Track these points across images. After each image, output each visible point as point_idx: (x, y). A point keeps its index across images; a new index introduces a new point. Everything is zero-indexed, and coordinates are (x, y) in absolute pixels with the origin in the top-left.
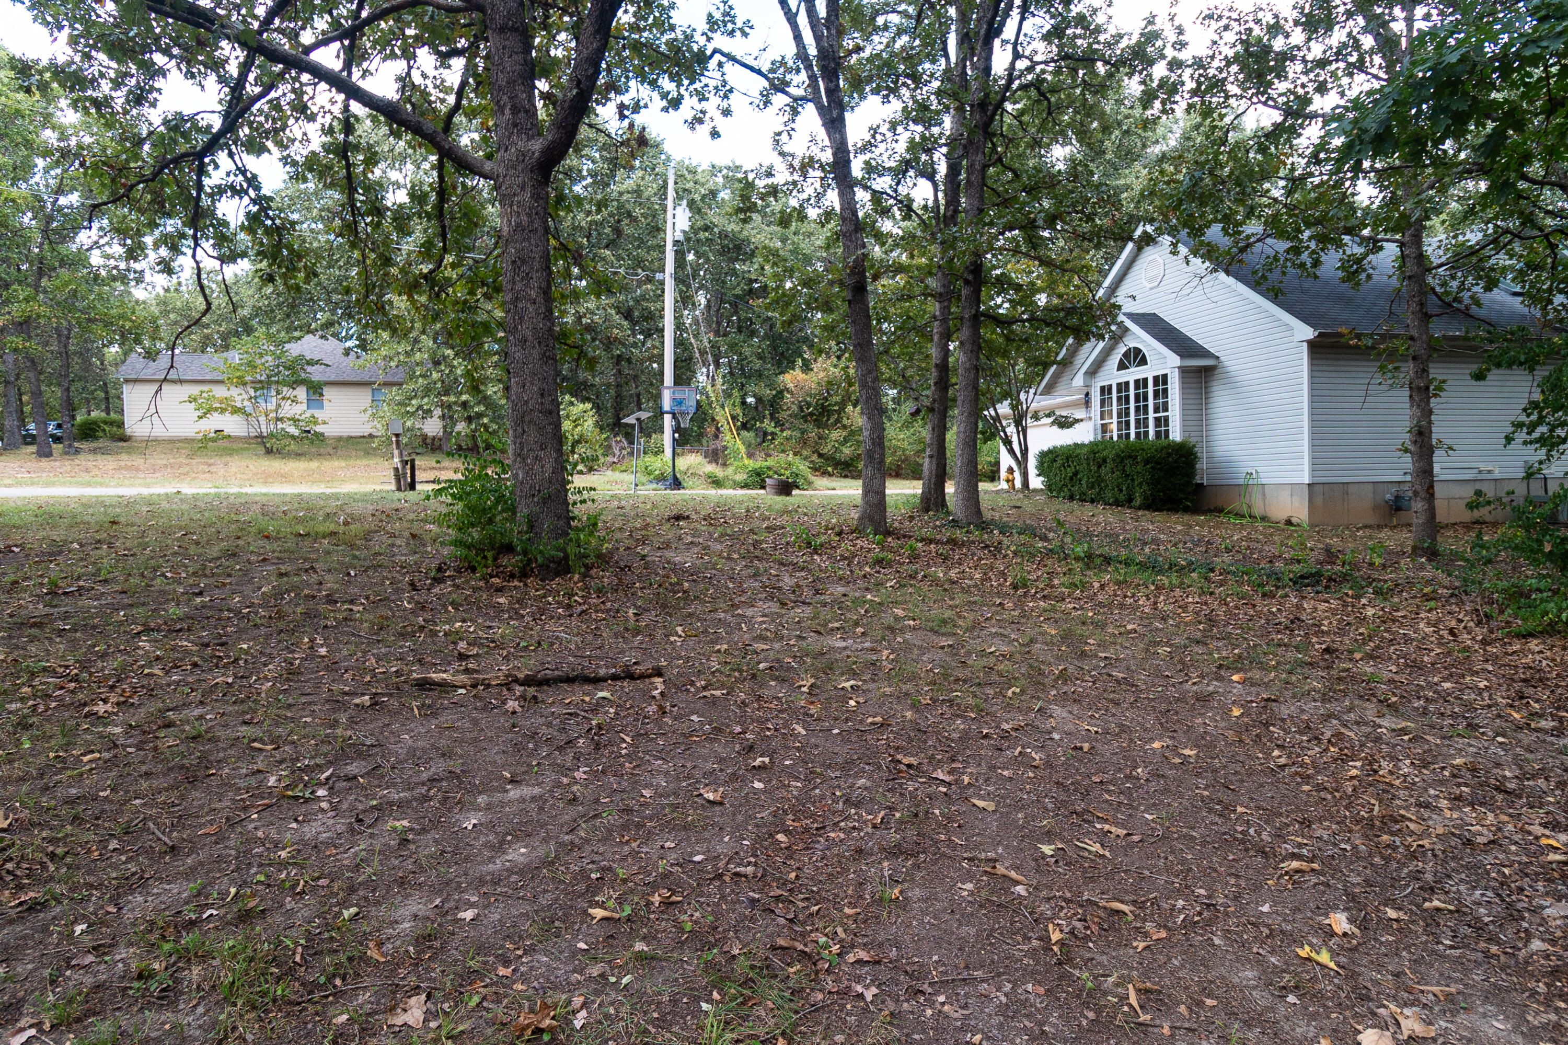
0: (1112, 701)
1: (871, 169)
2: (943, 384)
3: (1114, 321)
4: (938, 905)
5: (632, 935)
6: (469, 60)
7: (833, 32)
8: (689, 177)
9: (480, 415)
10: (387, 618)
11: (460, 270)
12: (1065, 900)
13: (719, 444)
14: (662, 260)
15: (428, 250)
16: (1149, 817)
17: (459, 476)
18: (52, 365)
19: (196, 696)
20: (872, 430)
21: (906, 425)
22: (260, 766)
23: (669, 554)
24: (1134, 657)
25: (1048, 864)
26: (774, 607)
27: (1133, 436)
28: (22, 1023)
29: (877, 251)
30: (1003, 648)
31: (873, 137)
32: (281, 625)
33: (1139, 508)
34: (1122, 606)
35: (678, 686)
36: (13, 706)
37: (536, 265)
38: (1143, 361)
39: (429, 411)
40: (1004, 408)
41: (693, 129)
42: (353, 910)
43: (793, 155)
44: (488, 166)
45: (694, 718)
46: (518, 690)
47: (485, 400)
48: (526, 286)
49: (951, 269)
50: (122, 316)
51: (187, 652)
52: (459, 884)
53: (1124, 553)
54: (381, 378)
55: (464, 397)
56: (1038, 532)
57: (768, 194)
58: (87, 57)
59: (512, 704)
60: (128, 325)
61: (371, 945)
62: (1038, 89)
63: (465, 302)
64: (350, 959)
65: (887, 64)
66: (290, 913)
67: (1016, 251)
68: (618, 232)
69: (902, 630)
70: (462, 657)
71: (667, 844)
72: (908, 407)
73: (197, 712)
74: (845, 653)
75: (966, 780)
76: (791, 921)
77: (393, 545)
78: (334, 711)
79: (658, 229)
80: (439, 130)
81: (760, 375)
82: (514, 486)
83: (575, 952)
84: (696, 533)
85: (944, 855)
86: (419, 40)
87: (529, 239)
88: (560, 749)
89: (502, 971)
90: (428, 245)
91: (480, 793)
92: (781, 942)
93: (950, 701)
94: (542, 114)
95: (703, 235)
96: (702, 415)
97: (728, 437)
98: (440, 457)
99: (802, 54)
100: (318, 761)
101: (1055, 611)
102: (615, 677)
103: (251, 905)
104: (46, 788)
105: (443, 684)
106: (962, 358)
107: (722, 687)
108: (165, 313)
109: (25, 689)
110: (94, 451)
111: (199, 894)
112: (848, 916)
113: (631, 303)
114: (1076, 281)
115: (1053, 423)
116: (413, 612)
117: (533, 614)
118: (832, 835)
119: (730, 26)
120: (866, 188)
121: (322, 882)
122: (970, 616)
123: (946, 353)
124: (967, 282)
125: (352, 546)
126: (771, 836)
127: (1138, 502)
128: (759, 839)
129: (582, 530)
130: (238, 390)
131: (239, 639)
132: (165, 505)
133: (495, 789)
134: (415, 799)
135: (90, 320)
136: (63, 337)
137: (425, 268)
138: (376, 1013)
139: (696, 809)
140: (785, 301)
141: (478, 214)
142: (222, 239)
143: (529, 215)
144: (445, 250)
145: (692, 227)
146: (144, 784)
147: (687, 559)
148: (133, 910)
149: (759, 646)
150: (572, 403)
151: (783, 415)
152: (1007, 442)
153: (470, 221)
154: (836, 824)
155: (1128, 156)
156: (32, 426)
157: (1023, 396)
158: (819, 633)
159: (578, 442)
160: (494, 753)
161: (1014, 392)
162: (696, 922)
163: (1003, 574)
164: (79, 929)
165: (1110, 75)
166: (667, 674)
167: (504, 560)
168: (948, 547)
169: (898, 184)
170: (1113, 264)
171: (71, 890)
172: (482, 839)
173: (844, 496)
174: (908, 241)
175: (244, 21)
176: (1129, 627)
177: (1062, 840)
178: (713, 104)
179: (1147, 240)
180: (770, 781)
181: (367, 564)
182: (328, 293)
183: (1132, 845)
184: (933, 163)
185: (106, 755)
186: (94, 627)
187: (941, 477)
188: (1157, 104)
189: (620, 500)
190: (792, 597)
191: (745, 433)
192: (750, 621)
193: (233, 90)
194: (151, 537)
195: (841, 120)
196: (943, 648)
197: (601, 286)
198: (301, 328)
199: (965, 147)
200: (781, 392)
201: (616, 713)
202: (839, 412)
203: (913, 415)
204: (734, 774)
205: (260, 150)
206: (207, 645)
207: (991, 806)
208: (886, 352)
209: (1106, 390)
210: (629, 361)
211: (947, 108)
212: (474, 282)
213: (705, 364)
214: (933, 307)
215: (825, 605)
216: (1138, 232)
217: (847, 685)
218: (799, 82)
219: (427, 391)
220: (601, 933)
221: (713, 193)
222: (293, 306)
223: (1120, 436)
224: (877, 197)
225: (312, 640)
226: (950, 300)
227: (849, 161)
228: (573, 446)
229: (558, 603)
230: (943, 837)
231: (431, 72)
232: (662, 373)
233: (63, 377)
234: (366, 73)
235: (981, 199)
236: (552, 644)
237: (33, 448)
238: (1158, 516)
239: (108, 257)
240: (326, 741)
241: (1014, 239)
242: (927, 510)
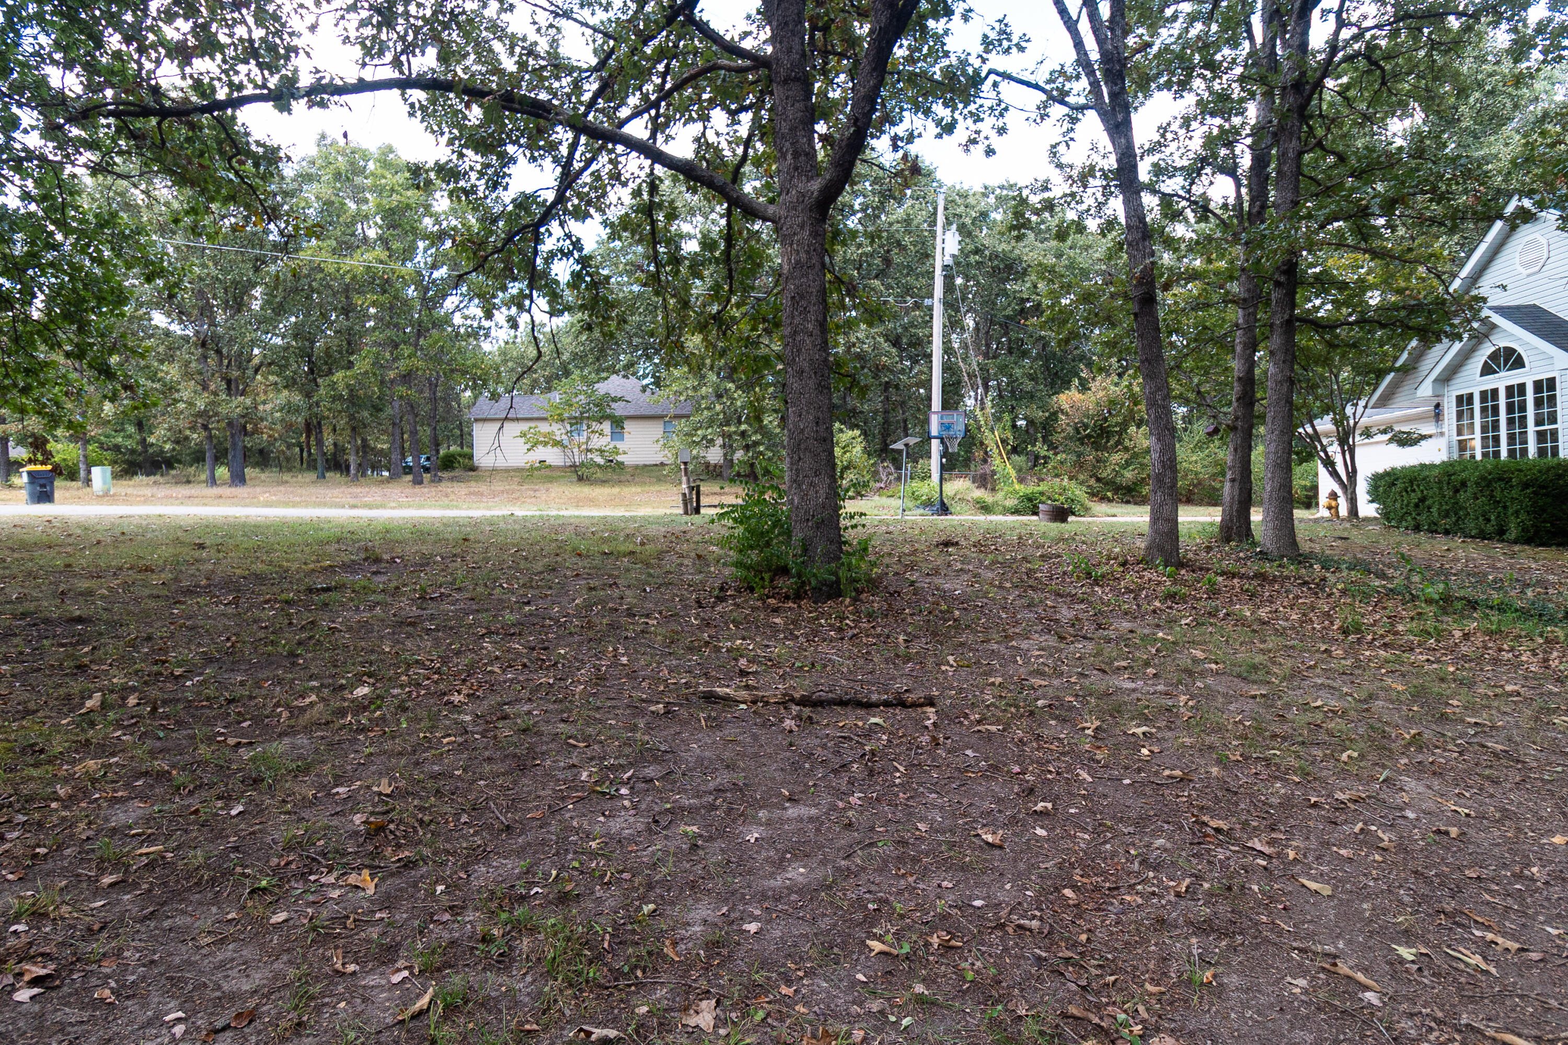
0: (1488, 778)
1: (1158, 171)
2: (1247, 399)
3: (1475, 317)
4: (1263, 999)
5: (912, 974)
6: (755, 114)
7: (1119, 32)
8: (959, 201)
9: (756, 444)
10: (677, 633)
11: (744, 309)
12: (1435, 1019)
13: (987, 469)
14: (931, 286)
15: (717, 292)
16: (1554, 932)
17: (740, 501)
18: (424, 409)
19: (525, 694)
20: (1162, 452)
21: (1199, 446)
22: (575, 761)
23: (938, 581)
24: (1518, 727)
25: (1407, 971)
26: (1052, 641)
27: (1504, 454)
28: (401, 963)
29: (1167, 258)
30: (1333, 703)
31: (1163, 136)
32: (591, 634)
33: (1516, 542)
34: (1496, 661)
35: (952, 717)
36: (396, 691)
37: (814, 299)
38: (1519, 363)
39: (712, 440)
40: (1325, 425)
41: (967, 150)
42: (652, 906)
43: (1071, 167)
44: (771, 209)
45: (969, 752)
46: (795, 709)
47: (762, 429)
48: (805, 319)
49: (1258, 271)
50: (474, 366)
51: (519, 654)
52: (744, 895)
53: (1496, 597)
54: (672, 412)
55: (743, 427)
56: (1373, 568)
57: (1045, 209)
58: (461, 155)
59: (789, 723)
60: (479, 372)
61: (667, 942)
62: (1368, 58)
63: (748, 337)
64: (650, 953)
65: (1181, 57)
66: (599, 901)
67: (1341, 245)
68: (887, 261)
69: (1203, 674)
70: (743, 673)
71: (945, 884)
72: (1201, 427)
73: (526, 708)
74: (1134, 696)
75: (1292, 854)
76: (1083, 988)
77: (681, 565)
78: (634, 716)
79: (927, 256)
80: (729, 180)
81: (1031, 396)
82: (790, 510)
83: (855, 983)
84: (965, 560)
85: (1266, 940)
86: (712, 103)
87: (807, 275)
88: (835, 771)
89: (785, 990)
90: (717, 287)
91: (761, 808)
92: (1073, 1010)
93: (1265, 759)
94: (821, 155)
95: (974, 259)
96: (971, 440)
97: (998, 461)
98: (721, 483)
99: (1083, 60)
100: (622, 761)
101: (1402, 663)
102: (887, 704)
103: (568, 888)
104: (417, 763)
105: (726, 699)
106: (1272, 370)
107: (998, 722)
108: (505, 361)
109: (404, 678)
110: (452, 479)
111: (527, 872)
112: (1151, 994)
113: (900, 330)
114: (1421, 270)
115: (1391, 441)
116: (699, 628)
117: (806, 635)
118: (1128, 898)
119: (1005, 44)
120: (1154, 192)
121: (626, 876)
122: (1289, 663)
123: (1251, 364)
124: (1278, 284)
125: (648, 565)
126: (1057, 890)
127: (1513, 533)
128: (1042, 892)
129: (853, 554)
130: (559, 426)
131: (557, 646)
132: (502, 525)
133: (775, 806)
134: (704, 807)
135: (452, 371)
136: (433, 386)
137: (715, 308)
138: (671, 1010)
139: (974, 850)
140: (1061, 318)
141: (760, 255)
142: (554, 296)
143: (808, 252)
144: (731, 291)
145: (961, 250)
146: (487, 768)
147: (957, 587)
148: (478, 878)
149: (1037, 681)
150: (841, 431)
151: (1056, 438)
152: (1329, 463)
153: (754, 263)
154: (1132, 887)
155: (1496, 121)
156: (410, 459)
157: (1349, 410)
158: (1104, 671)
159: (847, 468)
160: (772, 769)
161: (1337, 403)
162: (978, 972)
163: (1327, 615)
164: (440, 888)
165: (1468, 29)
166: (940, 703)
167: (780, 582)
168: (1255, 583)
169: (1191, 184)
170: (1472, 251)
171: (434, 854)
172: (764, 854)
173: (1127, 524)
174: (1202, 245)
175: (574, 108)
176: (1509, 688)
177: (1427, 944)
178: (987, 125)
179: (1525, 216)
180: (1054, 828)
181: (660, 581)
182: (630, 338)
183: (1530, 965)
184: (1235, 157)
185: (460, 739)
186: (451, 628)
187: (1245, 502)
188: (1536, 55)
189: (888, 525)
190: (1071, 630)
191: (1015, 457)
192: (1025, 654)
193: (563, 167)
194: (493, 552)
195: (1127, 123)
196: (1254, 697)
197: (874, 315)
198: (607, 370)
199: (1275, 134)
200: (1055, 414)
201: (889, 741)
202: (1120, 433)
203: (1210, 434)
204: (1014, 817)
205: (585, 216)
206: (533, 649)
207: (1326, 890)
208: (1178, 367)
209: (1464, 401)
210: (897, 387)
211: (1252, 95)
212: (756, 319)
213: (975, 388)
214: (1235, 314)
215: (1109, 641)
216: (1510, 209)
217: (1139, 731)
218: (1079, 88)
219: (711, 422)
220: (881, 967)
221: (984, 215)
222: (602, 351)
223: (1485, 455)
224: (1166, 200)
225: (615, 650)
226: (1256, 306)
227: (1135, 166)
228: (842, 473)
229: (830, 625)
230: (1264, 919)
231: (724, 130)
232: (929, 399)
233: (433, 419)
234: (669, 138)
235: (1296, 189)
236: (825, 666)
237: (409, 477)
238: (1544, 553)
239: (466, 318)
240: (628, 743)
241: (1339, 230)
242: (1228, 540)
